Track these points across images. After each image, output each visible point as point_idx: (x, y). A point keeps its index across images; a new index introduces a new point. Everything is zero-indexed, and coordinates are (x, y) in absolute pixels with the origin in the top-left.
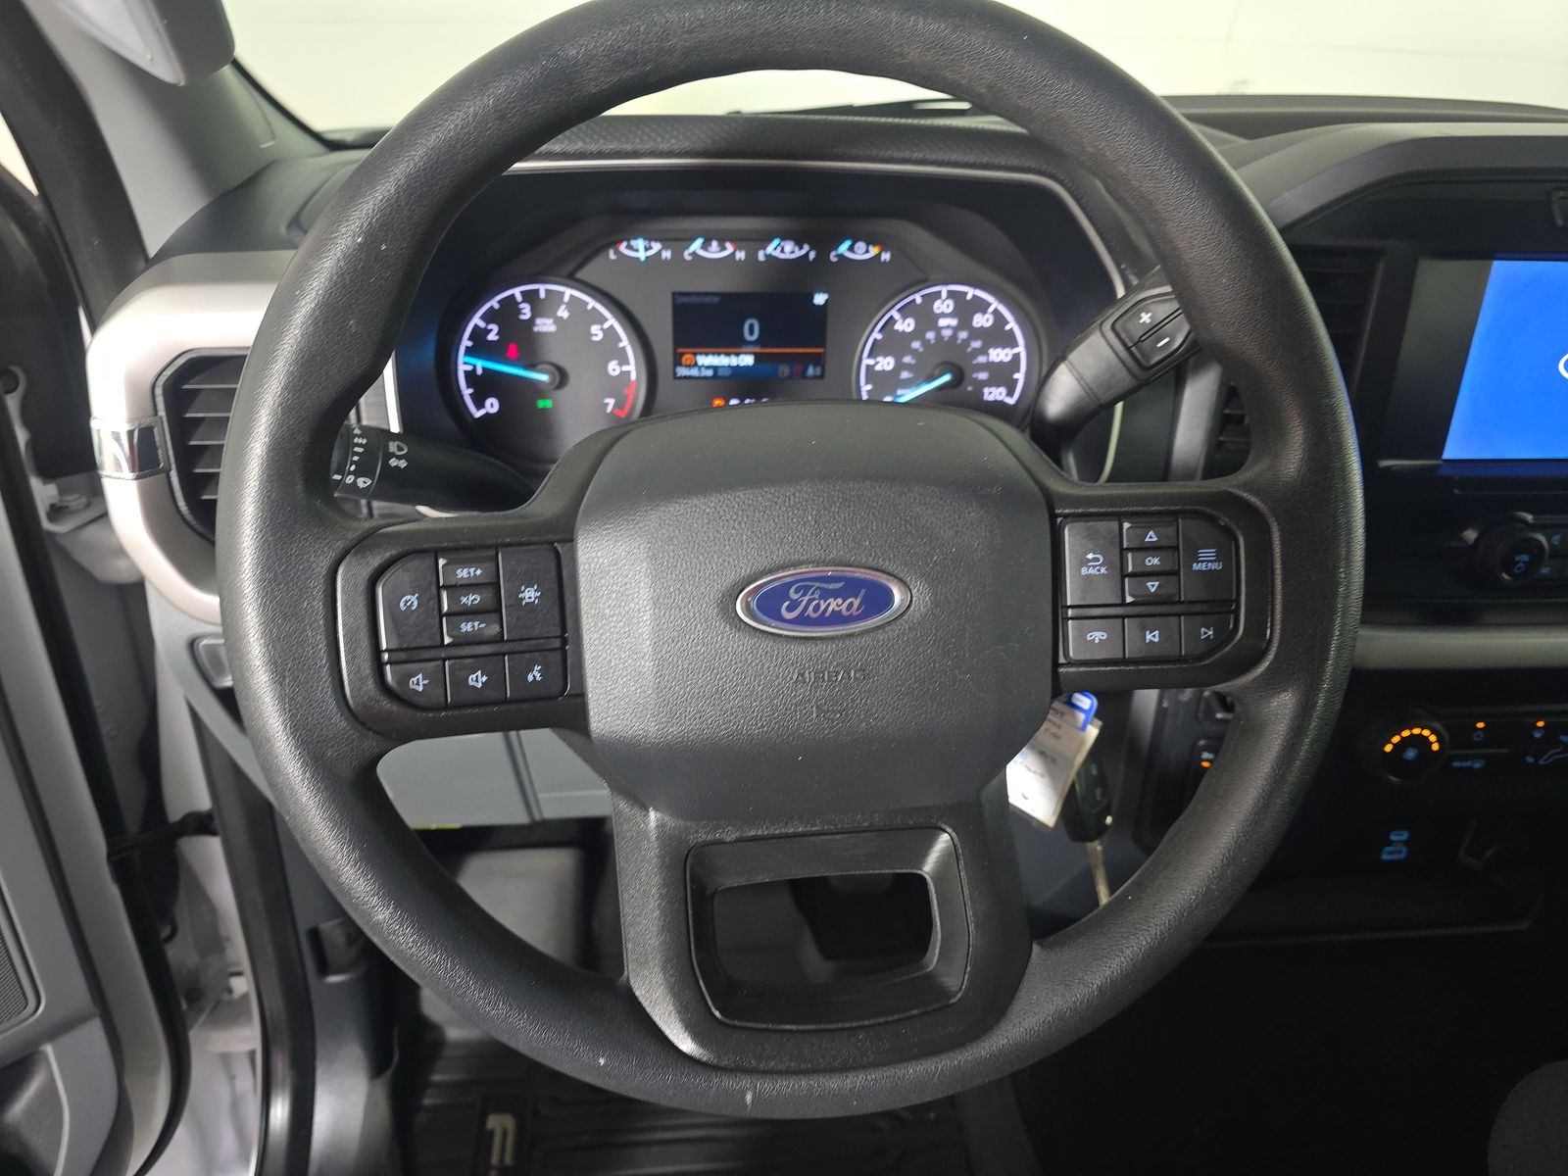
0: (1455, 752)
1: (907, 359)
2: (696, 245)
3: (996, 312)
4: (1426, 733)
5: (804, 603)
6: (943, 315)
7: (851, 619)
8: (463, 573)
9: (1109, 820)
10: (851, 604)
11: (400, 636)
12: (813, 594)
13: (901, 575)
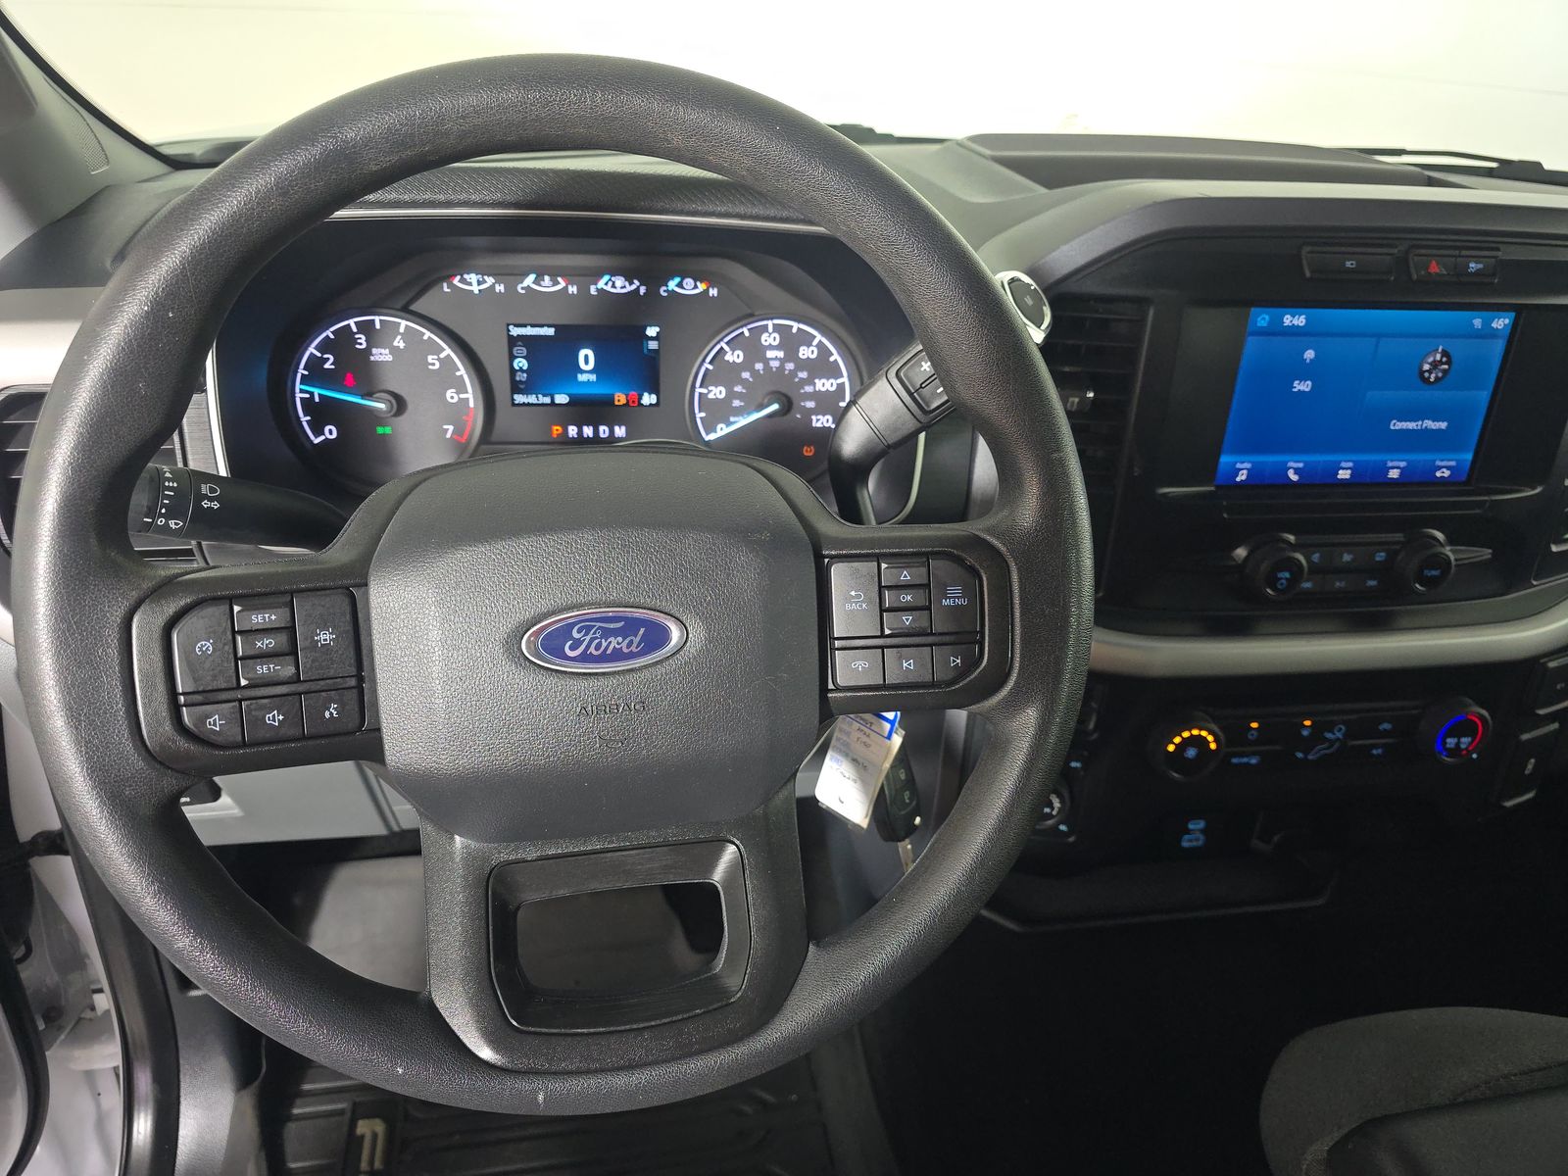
0: (1230, 750)
1: (738, 389)
2: (529, 280)
3: (820, 345)
4: (1204, 733)
5: (585, 643)
6: (771, 347)
7: (631, 656)
8: (258, 619)
9: (918, 820)
10: (631, 642)
11: (195, 680)
12: (595, 633)
13: (677, 615)
